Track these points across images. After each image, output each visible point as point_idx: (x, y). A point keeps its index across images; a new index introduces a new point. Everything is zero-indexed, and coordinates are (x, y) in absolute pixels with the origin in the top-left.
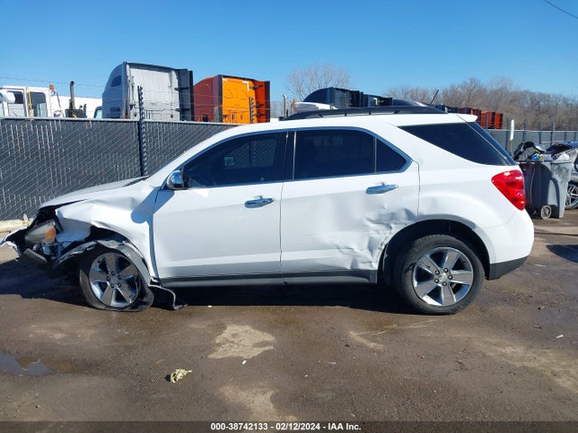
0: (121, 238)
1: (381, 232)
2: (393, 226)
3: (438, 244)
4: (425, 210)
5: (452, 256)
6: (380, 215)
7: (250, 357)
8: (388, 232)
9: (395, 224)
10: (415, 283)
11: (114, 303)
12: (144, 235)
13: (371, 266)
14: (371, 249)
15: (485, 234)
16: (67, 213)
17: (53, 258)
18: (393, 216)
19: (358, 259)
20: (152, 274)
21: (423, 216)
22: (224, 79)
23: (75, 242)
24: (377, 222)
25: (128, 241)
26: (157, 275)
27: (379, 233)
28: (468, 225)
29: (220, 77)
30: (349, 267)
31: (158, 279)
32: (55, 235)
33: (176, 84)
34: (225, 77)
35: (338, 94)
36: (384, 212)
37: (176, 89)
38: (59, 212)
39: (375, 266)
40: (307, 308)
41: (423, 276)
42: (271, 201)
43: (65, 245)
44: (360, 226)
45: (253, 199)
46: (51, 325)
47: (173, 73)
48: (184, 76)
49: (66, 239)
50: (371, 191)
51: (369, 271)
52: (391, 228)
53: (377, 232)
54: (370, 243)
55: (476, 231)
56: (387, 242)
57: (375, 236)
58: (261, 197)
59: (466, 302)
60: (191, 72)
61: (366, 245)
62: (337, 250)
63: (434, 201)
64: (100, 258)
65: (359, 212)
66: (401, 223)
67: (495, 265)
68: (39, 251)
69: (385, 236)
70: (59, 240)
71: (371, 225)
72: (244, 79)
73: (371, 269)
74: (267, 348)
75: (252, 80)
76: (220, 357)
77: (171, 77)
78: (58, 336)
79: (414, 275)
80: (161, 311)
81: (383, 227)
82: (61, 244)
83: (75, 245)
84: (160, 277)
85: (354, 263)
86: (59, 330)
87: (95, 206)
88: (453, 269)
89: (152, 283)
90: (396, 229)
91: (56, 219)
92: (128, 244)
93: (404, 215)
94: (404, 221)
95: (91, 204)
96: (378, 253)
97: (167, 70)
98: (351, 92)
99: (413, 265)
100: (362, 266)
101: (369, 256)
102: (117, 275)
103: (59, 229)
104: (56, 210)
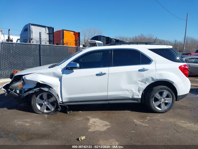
0: (49, 87)
1: (143, 85)
2: (147, 83)
3: (161, 89)
4: (158, 77)
5: (165, 93)
6: (143, 79)
7: (104, 130)
8: (145, 85)
9: (148, 82)
10: (154, 102)
11: (45, 111)
12: (58, 86)
13: (139, 97)
14: (139, 91)
15: (177, 86)
16: (28, 78)
17: (21, 94)
18: (147, 80)
19: (135, 94)
20: (61, 100)
21: (157, 80)
22: (64, 31)
23: (30, 88)
24: (142, 81)
25: (52, 88)
26: (62, 100)
27: (142, 85)
28: (171, 83)
29: (63, 30)
30: (131, 97)
31: (62, 102)
32: (22, 85)
33: (47, 32)
34: (65, 30)
35: (102, 38)
36: (144, 78)
37: (48, 34)
38: (24, 77)
39: (140, 97)
40: (115, 112)
41: (156, 100)
42: (105, 74)
43: (26, 90)
44: (136, 83)
45: (98, 73)
46: (23, 120)
47: (47, 28)
48: (51, 29)
49: (26, 87)
50: (140, 70)
51: (138, 98)
52: (146, 83)
53: (141, 85)
54: (139, 89)
55: (174, 84)
56: (144, 88)
57: (141, 86)
58: (101, 72)
59: (169, 109)
60: (53, 28)
61: (137, 89)
62: (127, 91)
63: (161, 75)
64: (40, 95)
65: (136, 78)
66: (149, 82)
67: (179, 96)
68: (16, 92)
69: (144, 86)
70: (24, 88)
71: (140, 82)
72: (71, 31)
73: (139, 98)
74: (108, 127)
75: (74, 32)
76: (93, 131)
77: (46, 29)
78: (27, 124)
79: (153, 99)
80: (63, 114)
81: (144, 83)
82: (24, 89)
83: (30, 89)
84: (63, 101)
85: (133, 95)
86: (27, 122)
87: (39, 75)
88: (166, 98)
89: (60, 103)
90: (148, 84)
91: (23, 80)
92: (52, 89)
93: (151, 79)
94: (151, 81)
95: (37, 75)
96: (141, 92)
97: (44, 27)
98: (106, 37)
99: (153, 96)
100: (136, 97)
101: (138, 93)
102: (47, 100)
103: (24, 84)
104: (23, 77)
